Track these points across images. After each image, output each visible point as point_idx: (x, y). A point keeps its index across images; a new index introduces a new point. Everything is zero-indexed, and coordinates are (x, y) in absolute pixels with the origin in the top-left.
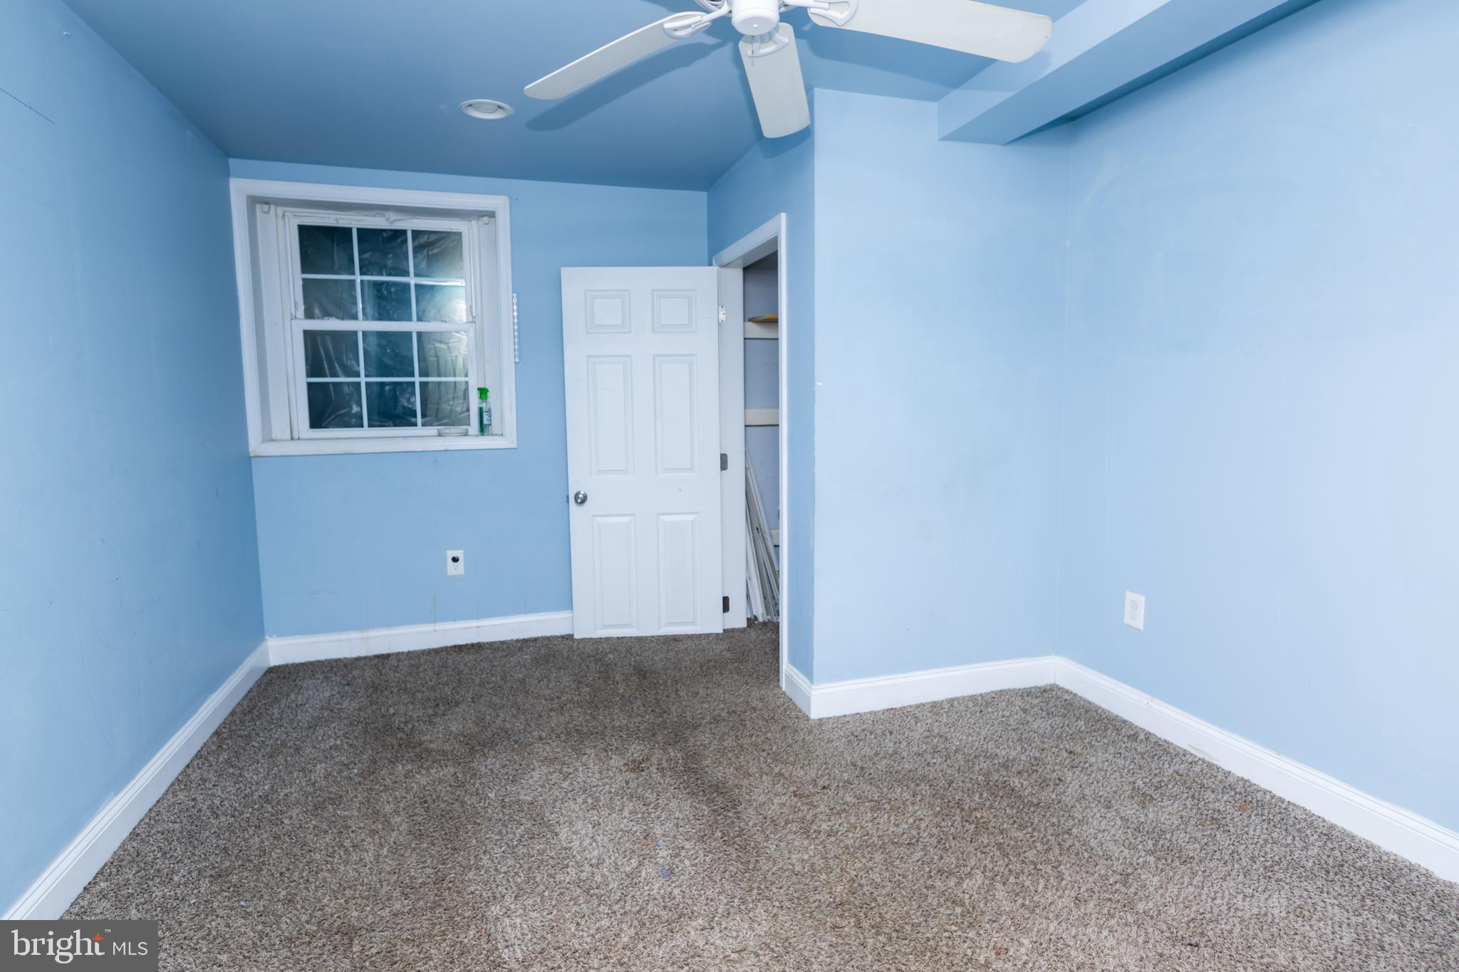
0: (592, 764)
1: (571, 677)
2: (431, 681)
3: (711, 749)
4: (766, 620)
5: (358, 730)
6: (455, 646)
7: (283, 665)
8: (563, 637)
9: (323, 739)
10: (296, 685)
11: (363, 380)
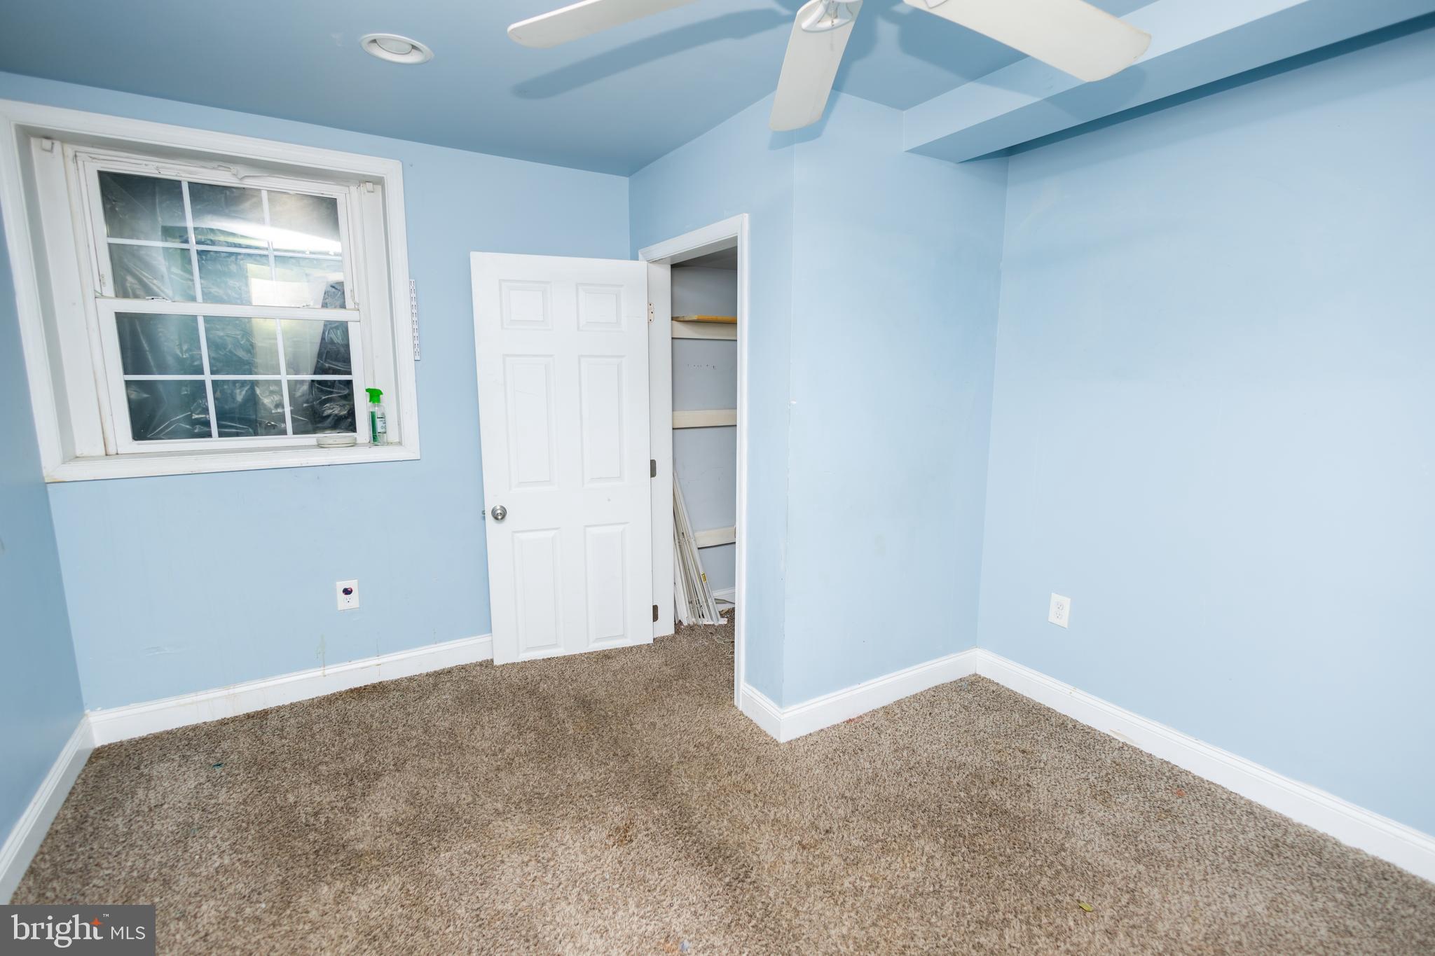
0: (571, 842)
1: (507, 720)
2: (333, 745)
3: (695, 797)
4: (691, 624)
5: (250, 837)
6: (352, 691)
7: (116, 744)
8: (481, 664)
9: (201, 857)
10: (142, 775)
11: (208, 378)
